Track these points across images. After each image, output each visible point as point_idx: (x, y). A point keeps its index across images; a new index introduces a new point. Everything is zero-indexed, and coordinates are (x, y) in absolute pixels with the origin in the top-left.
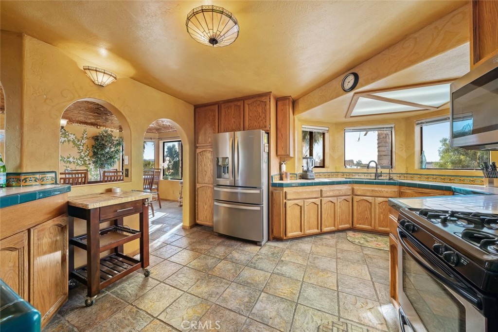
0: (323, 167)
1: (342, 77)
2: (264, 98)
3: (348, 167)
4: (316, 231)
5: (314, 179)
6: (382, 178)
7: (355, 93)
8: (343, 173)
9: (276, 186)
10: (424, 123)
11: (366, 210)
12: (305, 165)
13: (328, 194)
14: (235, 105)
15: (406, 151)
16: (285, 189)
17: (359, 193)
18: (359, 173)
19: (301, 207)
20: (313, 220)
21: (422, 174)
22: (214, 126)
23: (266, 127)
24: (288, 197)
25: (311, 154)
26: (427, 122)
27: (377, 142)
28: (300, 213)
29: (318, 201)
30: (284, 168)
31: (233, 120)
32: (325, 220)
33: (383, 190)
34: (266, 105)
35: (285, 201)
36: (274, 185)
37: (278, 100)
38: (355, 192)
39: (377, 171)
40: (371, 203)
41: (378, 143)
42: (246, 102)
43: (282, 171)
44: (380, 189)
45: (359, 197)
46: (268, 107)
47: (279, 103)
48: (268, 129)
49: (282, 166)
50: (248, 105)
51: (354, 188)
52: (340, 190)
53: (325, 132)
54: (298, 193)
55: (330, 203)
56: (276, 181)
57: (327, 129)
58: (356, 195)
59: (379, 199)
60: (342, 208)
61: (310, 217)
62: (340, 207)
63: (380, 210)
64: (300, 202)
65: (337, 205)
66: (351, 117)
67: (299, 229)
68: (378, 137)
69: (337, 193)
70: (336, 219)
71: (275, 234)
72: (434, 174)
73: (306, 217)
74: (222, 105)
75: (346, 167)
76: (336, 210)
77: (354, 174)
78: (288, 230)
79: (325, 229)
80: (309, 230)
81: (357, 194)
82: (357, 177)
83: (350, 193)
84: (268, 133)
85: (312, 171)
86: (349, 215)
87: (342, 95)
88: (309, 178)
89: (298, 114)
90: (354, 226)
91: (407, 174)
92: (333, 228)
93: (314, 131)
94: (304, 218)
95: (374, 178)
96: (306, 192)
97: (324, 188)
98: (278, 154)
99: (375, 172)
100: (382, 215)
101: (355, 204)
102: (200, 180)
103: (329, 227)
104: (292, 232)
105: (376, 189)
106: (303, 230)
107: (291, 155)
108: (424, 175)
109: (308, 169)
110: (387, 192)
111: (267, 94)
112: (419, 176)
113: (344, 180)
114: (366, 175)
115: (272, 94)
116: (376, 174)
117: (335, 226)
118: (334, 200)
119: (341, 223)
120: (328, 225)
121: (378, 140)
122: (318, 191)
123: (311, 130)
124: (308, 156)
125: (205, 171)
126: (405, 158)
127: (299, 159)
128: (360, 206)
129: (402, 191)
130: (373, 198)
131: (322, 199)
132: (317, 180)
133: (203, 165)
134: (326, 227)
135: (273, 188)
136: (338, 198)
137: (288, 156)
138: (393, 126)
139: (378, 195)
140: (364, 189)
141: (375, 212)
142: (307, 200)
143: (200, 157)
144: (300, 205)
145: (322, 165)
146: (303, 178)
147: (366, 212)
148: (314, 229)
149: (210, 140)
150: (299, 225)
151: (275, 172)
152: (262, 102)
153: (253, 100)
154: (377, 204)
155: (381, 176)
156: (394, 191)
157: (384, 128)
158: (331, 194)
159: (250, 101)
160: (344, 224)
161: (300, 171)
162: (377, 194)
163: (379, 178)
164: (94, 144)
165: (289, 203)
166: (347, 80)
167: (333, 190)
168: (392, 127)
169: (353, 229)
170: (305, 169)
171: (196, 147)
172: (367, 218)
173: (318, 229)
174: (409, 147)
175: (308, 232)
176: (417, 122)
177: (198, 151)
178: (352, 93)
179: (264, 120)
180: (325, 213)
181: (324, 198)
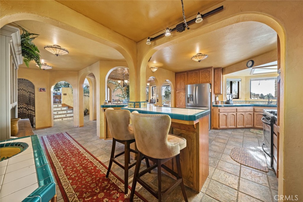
0: (238, 98)
1: (247, 61)
2: (209, 69)
3: (252, 98)
4: (233, 127)
5: (233, 104)
6: (272, 104)
7: (253, 68)
8: (249, 101)
9: (215, 106)
12: (228, 98)
13: (240, 111)
14: (195, 72)
16: (219, 108)
18: (258, 101)
19: (226, 116)
20: (232, 122)
22: (184, 81)
23: (210, 82)
24: (220, 111)
25: (231, 92)
28: (226, 119)
29: (235, 114)
30: (217, 99)
31: (194, 79)
32: (238, 123)
34: (210, 72)
35: (219, 113)
36: (214, 106)
37: (215, 69)
38: (255, 111)
39: (269, 100)
42: (200, 71)
43: (217, 100)
46: (211, 73)
47: (215, 70)
48: (211, 82)
49: (216, 98)
50: (201, 72)
51: (255, 108)
52: (247, 109)
53: (239, 81)
54: (225, 110)
55: (241, 115)
56: (214, 104)
58: (256, 112)
60: (248, 117)
61: (231, 120)
62: (247, 117)
64: (226, 114)
65: (245, 116)
66: (253, 74)
67: (225, 125)
69: (245, 110)
70: (244, 123)
71: (214, 126)
73: (229, 120)
74: (189, 72)
75: (251, 98)
76: (244, 118)
77: (255, 102)
78: (220, 125)
79: (238, 127)
80: (230, 126)
82: (257, 103)
83: (252, 110)
84: (211, 84)
85: (232, 100)
86: (252, 121)
87: (247, 68)
88: (231, 103)
89: (225, 74)
90: (255, 126)
92: (242, 126)
93: (233, 81)
94: (228, 120)
95: (267, 104)
96: (229, 109)
97: (238, 108)
98: (215, 92)
99: (268, 101)
101: (255, 116)
102: (178, 104)
103: (240, 126)
104: (222, 126)
106: (227, 126)
107: (222, 93)
109: (230, 99)
111: (211, 68)
113: (250, 104)
114: (263, 102)
115: (213, 68)
116: (268, 102)
117: (243, 125)
118: (243, 113)
119: (247, 124)
120: (240, 124)
122: (235, 109)
123: (231, 81)
124: (230, 93)
125: (180, 100)
127: (225, 95)
131: (237, 113)
132: (234, 105)
133: (179, 97)
134: (239, 125)
135: (213, 107)
136: (246, 113)
137: (220, 94)
142: (230, 113)
143: (178, 94)
144: (226, 115)
145: (237, 97)
146: (227, 104)
148: (232, 126)
149: (183, 87)
150: (225, 123)
151: (213, 100)
152: (208, 71)
153: (204, 70)
155: (272, 103)
158: (242, 111)
159: (202, 71)
160: (249, 125)
161: (225, 100)
163: (271, 104)
164: (127, 89)
165: (221, 114)
166: (249, 63)
167: (243, 109)
169: (254, 128)
171: (176, 90)
173: (235, 126)
175: (230, 127)
177: (177, 92)
178: (252, 68)
179: (209, 79)
180: (238, 119)
181: (238, 113)
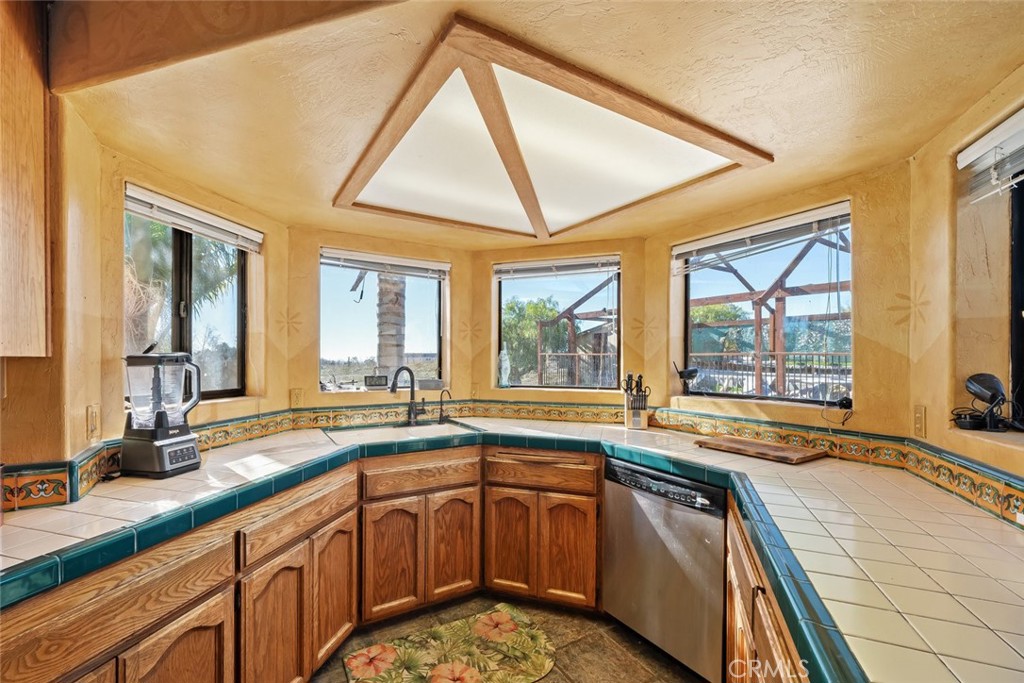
0: (240, 392)
3: (331, 389)
6: (424, 417)
8: (314, 410)
10: (508, 272)
11: (403, 543)
12: (143, 400)
15: (472, 341)
17: (381, 490)
18: (364, 407)
21: (507, 402)
26: (516, 271)
27: (376, 310)
33: (446, 464)
38: (371, 490)
39: (412, 397)
40: (415, 517)
41: (380, 315)
44: (439, 463)
45: (382, 504)
51: (368, 473)
53: (249, 247)
55: (283, 576)
57: (258, 238)
58: (373, 499)
59: (438, 495)
60: (328, 574)
62: (321, 572)
63: (440, 531)
65: (311, 571)
66: (355, 204)
68: (381, 300)
69: (310, 518)
70: (305, 637)
72: (530, 400)
75: (323, 387)
76: (304, 596)
77: (349, 413)
81: (378, 494)
83: (353, 497)
86: (351, 582)
90: (366, 614)
91: (475, 401)
95: (405, 419)
97: (255, 517)
100: (442, 546)
101: (368, 533)
105: (430, 465)
108: (511, 403)
109: (161, 418)
110: (456, 470)
112: (500, 406)
116: (410, 408)
117: (301, 672)
118: (297, 555)
119: (324, 634)
121: (379, 305)
122: (221, 549)
126: (470, 358)
128: (383, 535)
129: (489, 459)
130: (422, 497)
131: (244, 578)
132: (212, 479)
136: (315, 536)
138: (446, 267)
139: (434, 485)
140: (396, 474)
141: (427, 541)
147: (403, 552)
154: (432, 514)
155: (423, 412)
156: (472, 465)
157: (427, 270)
160: (334, 632)
162: (433, 482)
163: (418, 418)
167: (293, 514)
168: (444, 272)
169: (362, 629)
170: (144, 416)
172: (403, 570)
174: (480, 330)
176: (496, 267)
180: (257, 642)
181: (256, 572)
